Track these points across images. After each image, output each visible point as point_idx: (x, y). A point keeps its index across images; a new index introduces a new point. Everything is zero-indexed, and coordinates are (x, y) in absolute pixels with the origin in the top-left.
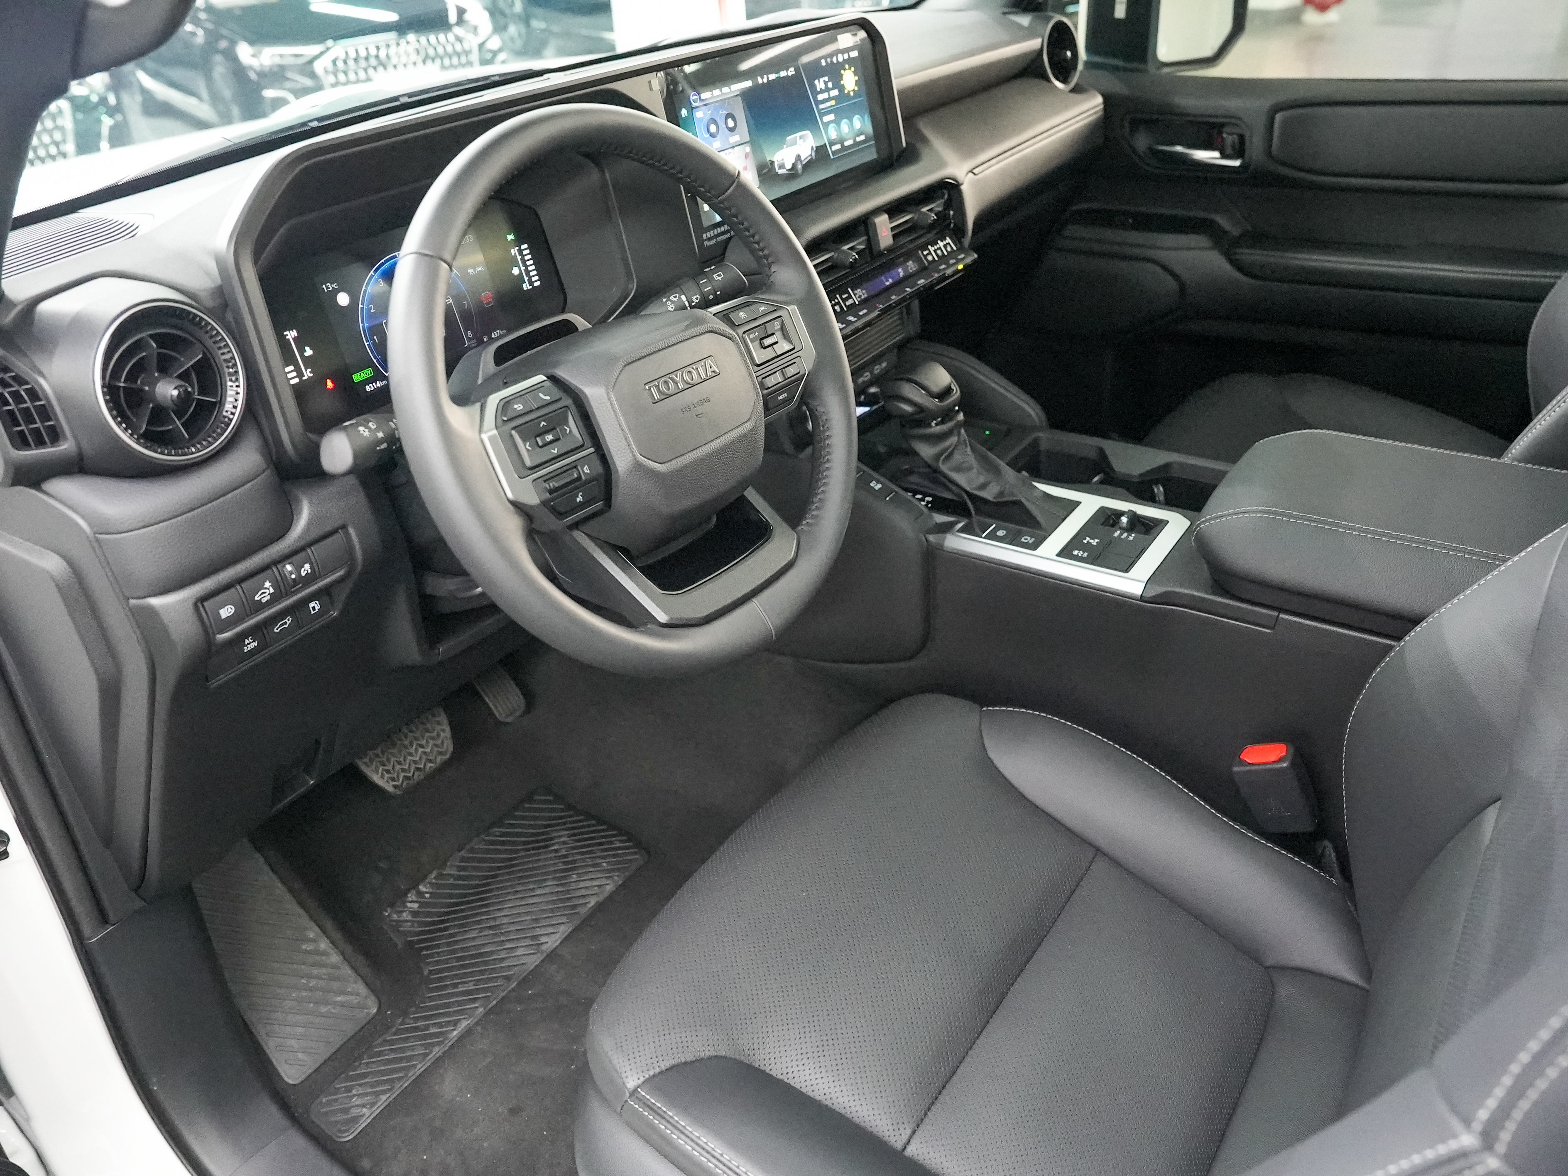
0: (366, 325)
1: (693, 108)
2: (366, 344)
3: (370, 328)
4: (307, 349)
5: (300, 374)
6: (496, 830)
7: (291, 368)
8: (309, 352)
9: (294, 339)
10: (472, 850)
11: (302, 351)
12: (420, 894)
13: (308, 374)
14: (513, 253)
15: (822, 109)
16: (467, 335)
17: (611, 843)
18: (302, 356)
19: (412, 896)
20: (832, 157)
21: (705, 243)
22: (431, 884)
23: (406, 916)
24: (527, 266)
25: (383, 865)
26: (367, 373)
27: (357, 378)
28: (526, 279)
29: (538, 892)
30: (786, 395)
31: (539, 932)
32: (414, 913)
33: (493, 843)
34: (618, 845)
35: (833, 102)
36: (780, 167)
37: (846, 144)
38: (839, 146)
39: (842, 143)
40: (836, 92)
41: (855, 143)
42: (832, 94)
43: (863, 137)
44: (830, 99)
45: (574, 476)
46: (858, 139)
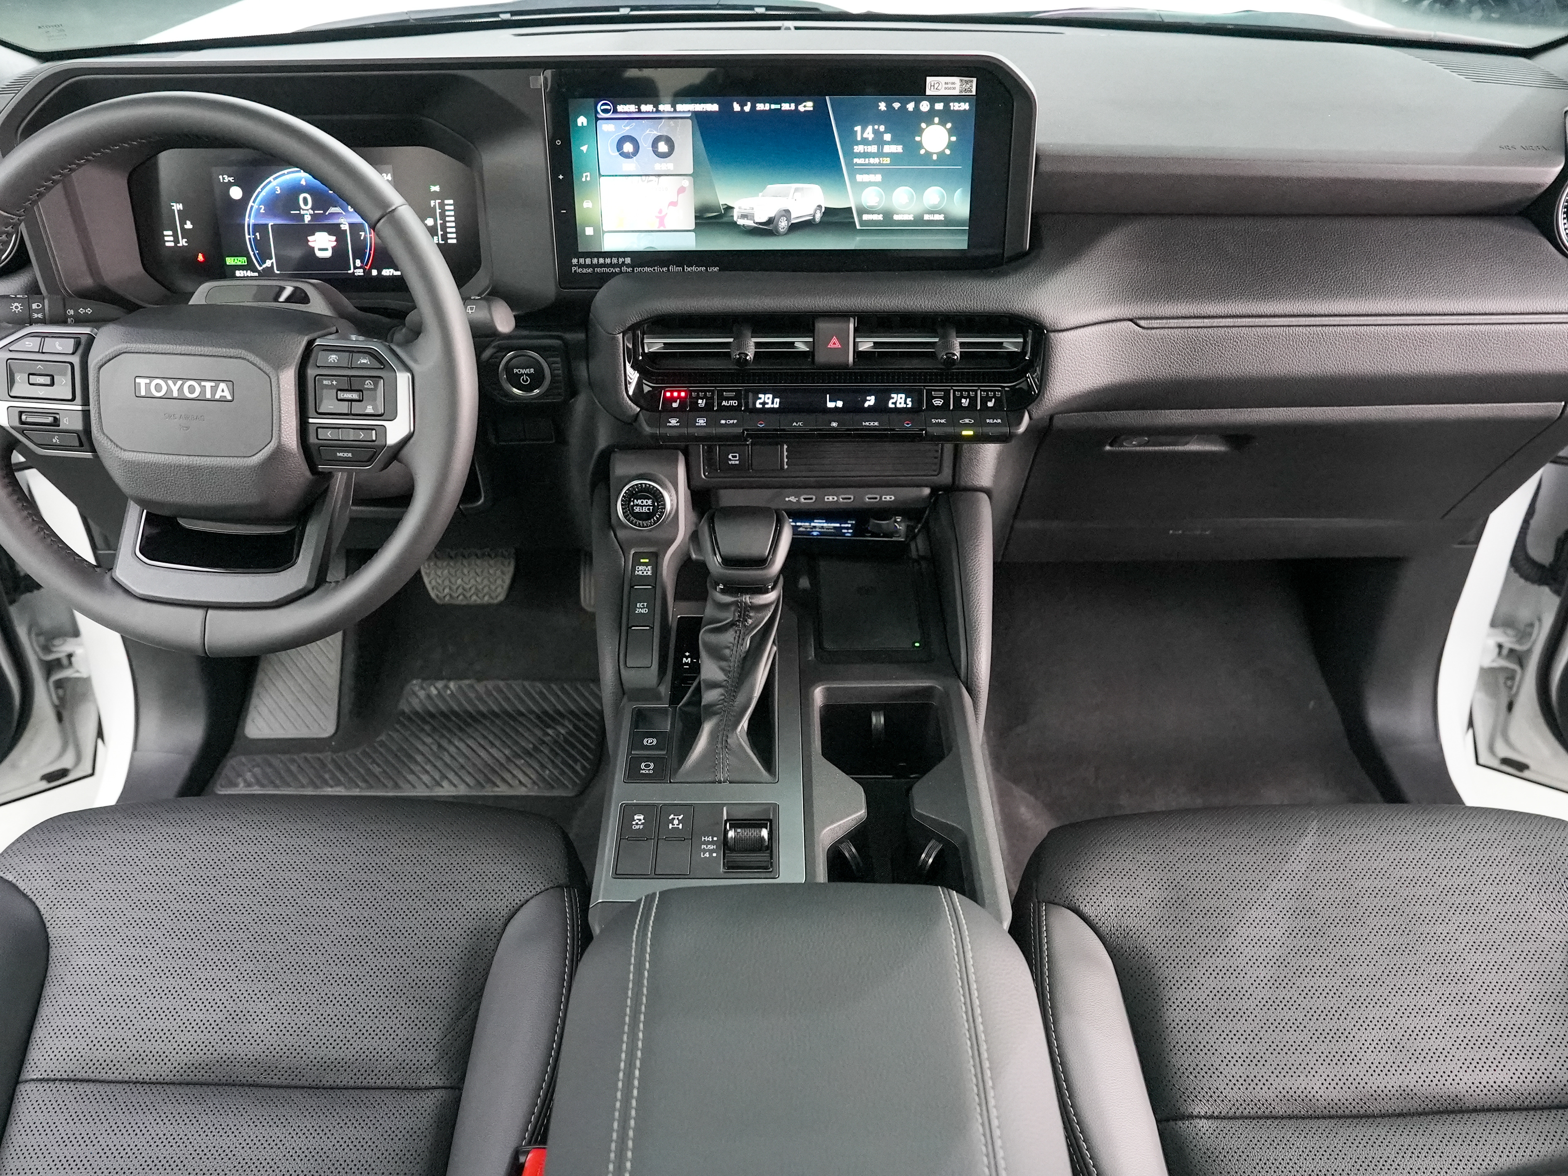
0: (252, 221)
1: (597, 119)
2: (247, 237)
3: (254, 225)
4: (188, 222)
5: (176, 241)
6: (539, 685)
7: (170, 233)
8: (189, 225)
9: (179, 211)
10: (510, 687)
11: (183, 223)
12: (447, 687)
13: (183, 242)
14: (432, 203)
15: (857, 164)
16: (354, 263)
17: (576, 761)
18: (182, 228)
19: (440, 684)
20: (858, 227)
21: (574, 269)
22: (460, 687)
23: (422, 694)
24: (445, 222)
25: (451, 649)
26: (241, 261)
27: (230, 261)
28: (440, 233)
29: (493, 751)
30: (350, 455)
31: (451, 776)
32: (429, 696)
33: (528, 694)
34: (578, 768)
35: (887, 160)
36: (744, 216)
37: (896, 217)
38: (880, 217)
39: (888, 215)
40: (898, 149)
41: (919, 221)
42: (887, 149)
43: (941, 217)
44: (880, 154)
45: (50, 420)
46: (927, 217)
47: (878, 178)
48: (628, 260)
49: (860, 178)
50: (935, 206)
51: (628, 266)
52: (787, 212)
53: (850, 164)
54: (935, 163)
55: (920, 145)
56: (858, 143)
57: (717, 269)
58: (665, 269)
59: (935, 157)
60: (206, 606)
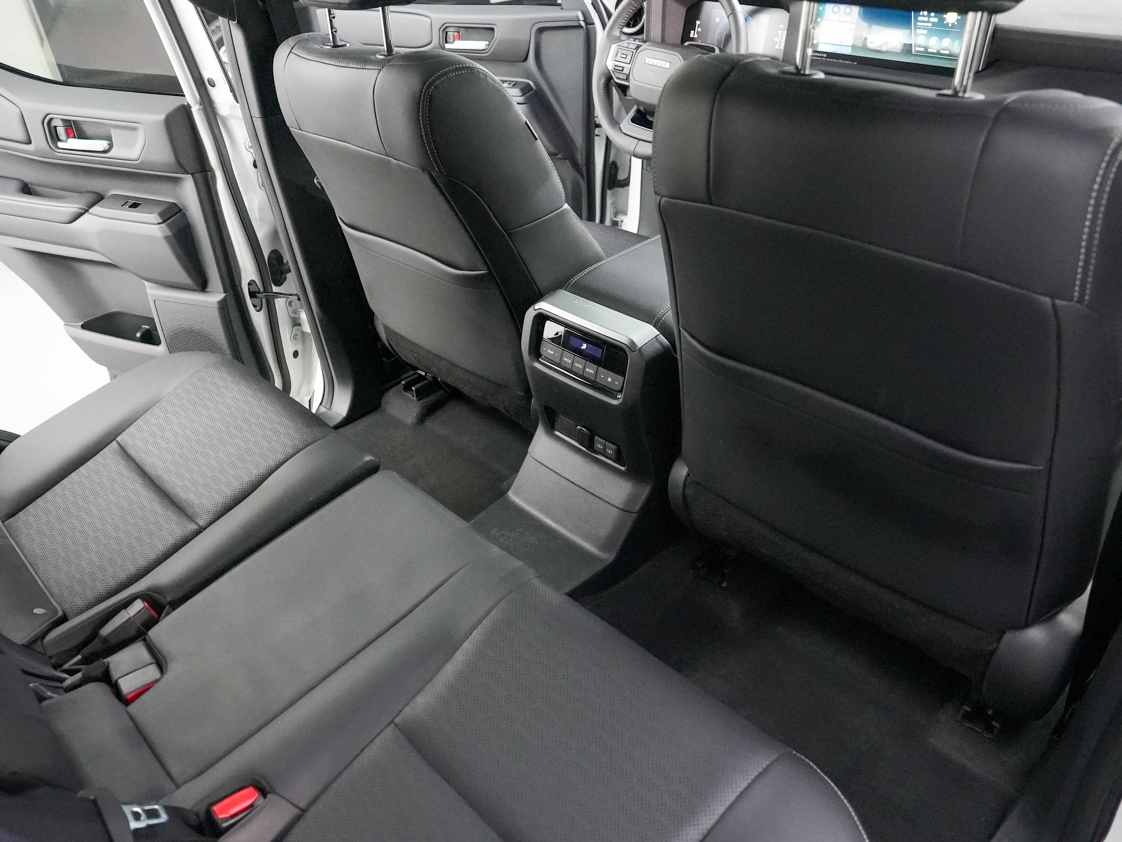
5: (694, 35)
8: (699, 30)
9: (698, 24)
13: (696, 36)
15: (918, 25)
18: (697, 30)
20: (913, 53)
35: (930, 25)
36: (871, 43)
37: (929, 50)
38: (923, 49)
39: (926, 49)
40: (936, 20)
41: (938, 53)
42: (932, 20)
43: (947, 52)
44: (928, 22)
45: (621, 69)
46: (942, 52)
47: (925, 32)
48: (825, 55)
49: (918, 31)
50: (947, 47)
51: (825, 58)
52: (887, 43)
53: (915, 25)
54: (951, 28)
55: (945, 19)
56: (921, 16)
57: (856, 63)
58: (837, 61)
59: (950, 25)
60: (640, 140)
